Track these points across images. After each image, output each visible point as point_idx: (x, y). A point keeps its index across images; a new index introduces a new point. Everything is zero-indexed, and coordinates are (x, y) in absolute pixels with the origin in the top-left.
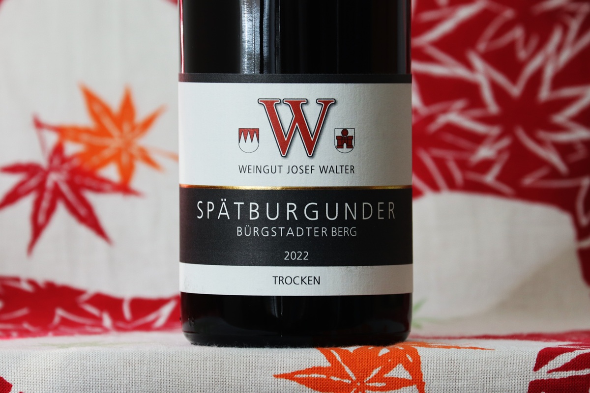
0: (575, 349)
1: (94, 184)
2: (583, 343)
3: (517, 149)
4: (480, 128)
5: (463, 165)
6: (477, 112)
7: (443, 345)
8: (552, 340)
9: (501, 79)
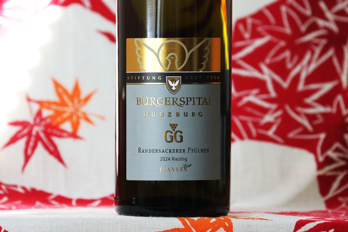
0: (316, 221)
1: (58, 133)
2: (320, 217)
3: (285, 117)
4: (266, 105)
5: (256, 125)
6: (264, 96)
7: (245, 218)
8: (303, 216)
9: (278, 78)
